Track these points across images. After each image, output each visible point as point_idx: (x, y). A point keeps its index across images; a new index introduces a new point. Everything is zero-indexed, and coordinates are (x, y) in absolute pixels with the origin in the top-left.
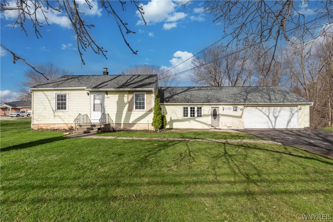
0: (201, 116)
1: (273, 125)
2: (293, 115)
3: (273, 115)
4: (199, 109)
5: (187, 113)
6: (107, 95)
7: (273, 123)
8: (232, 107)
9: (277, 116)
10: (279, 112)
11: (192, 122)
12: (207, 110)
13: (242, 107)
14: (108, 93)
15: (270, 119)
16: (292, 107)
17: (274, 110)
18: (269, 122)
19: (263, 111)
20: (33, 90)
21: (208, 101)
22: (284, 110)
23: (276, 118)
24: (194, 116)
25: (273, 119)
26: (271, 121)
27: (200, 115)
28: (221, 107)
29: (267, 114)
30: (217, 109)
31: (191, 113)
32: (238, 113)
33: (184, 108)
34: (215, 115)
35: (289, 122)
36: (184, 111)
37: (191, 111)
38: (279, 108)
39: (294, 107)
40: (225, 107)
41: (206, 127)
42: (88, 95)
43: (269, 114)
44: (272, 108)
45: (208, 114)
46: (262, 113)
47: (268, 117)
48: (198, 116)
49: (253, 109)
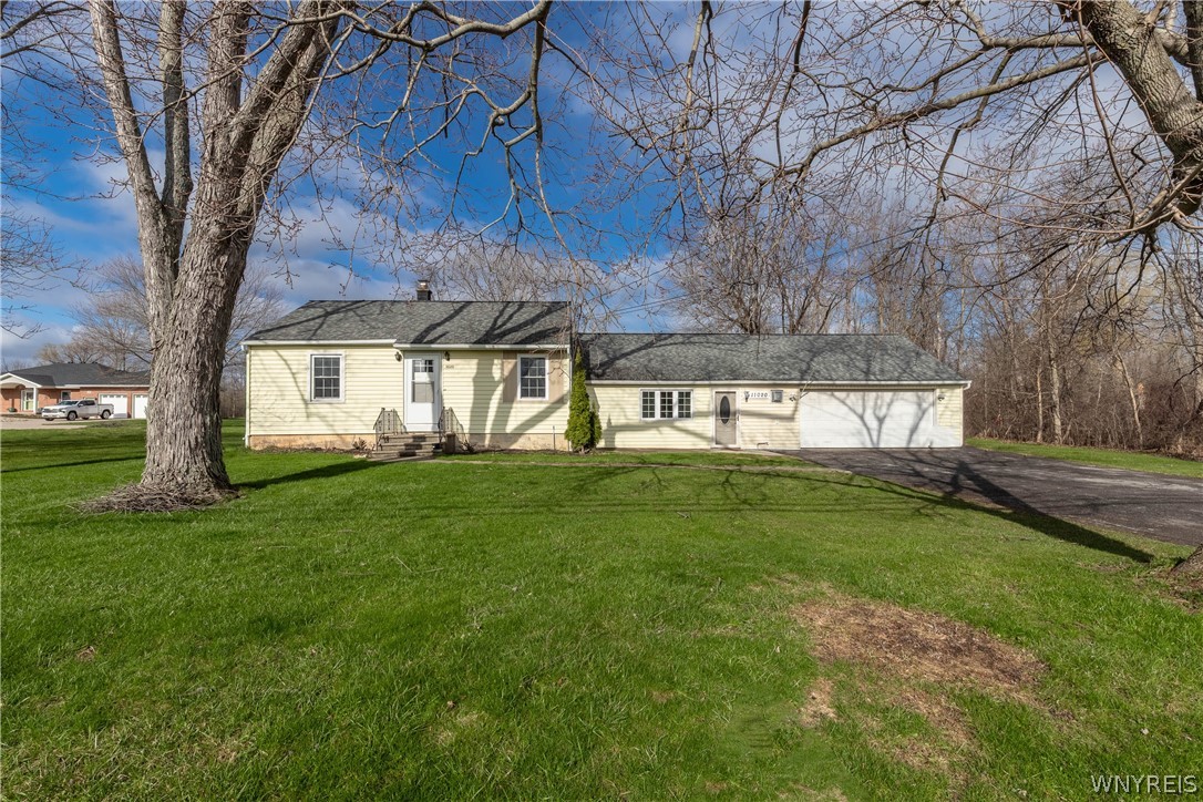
0: (688, 416)
1: (875, 438)
2: (924, 412)
3: (875, 414)
4: (685, 398)
5: (653, 408)
6: (448, 360)
7: (875, 434)
8: (767, 391)
9: (885, 417)
10: (889, 405)
11: (666, 430)
12: (703, 398)
13: (794, 392)
14: (451, 354)
15: (865, 425)
16: (920, 393)
17: (877, 399)
18: (865, 431)
19: (848, 402)
20: (251, 347)
21: (707, 375)
22: (902, 399)
23: (881, 421)
24: (670, 415)
25: (873, 424)
26: (868, 429)
27: (685, 414)
28: (740, 392)
29: (860, 411)
30: (730, 397)
31: (663, 408)
32: (786, 408)
33: (645, 394)
34: (725, 412)
35: (914, 430)
36: (645, 401)
37: (663, 401)
38: (888, 396)
39: (926, 393)
40: (752, 391)
41: (703, 445)
42: (399, 360)
43: (864, 410)
44: (873, 395)
45: (706, 410)
46: (845, 409)
47: (862, 417)
48: (681, 415)
49: (824, 397)
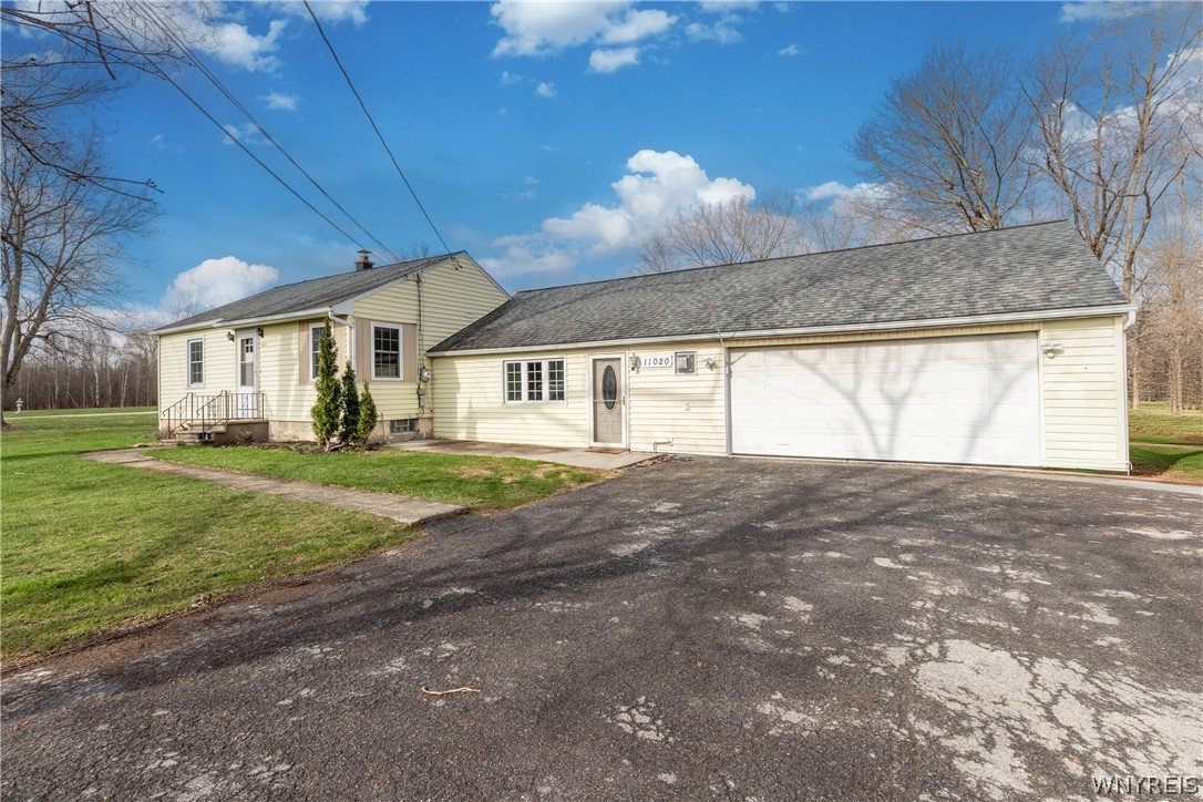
0: (561, 396)
1: (883, 440)
2: (1008, 386)
3: (881, 390)
4: (557, 370)
5: (519, 386)
7: (882, 433)
8: (668, 354)
9: (906, 396)
10: (917, 371)
11: (532, 418)
12: (579, 370)
13: (715, 353)
15: (860, 412)
16: (998, 343)
17: (886, 360)
18: (860, 428)
19: (823, 367)
21: (583, 336)
22: (950, 358)
23: (896, 403)
24: (540, 397)
25: (879, 411)
26: (868, 422)
27: (558, 395)
28: (626, 357)
29: (848, 383)
30: (614, 365)
31: (531, 386)
33: (510, 367)
34: (608, 390)
35: (978, 428)
36: (510, 377)
37: (531, 377)
38: (913, 352)
39: (1014, 343)
40: (644, 355)
41: (578, 442)
42: (232, 339)
43: (858, 382)
44: (878, 351)
45: (580, 388)
46: (818, 381)
47: (852, 398)
48: (553, 397)
49: (775, 359)
